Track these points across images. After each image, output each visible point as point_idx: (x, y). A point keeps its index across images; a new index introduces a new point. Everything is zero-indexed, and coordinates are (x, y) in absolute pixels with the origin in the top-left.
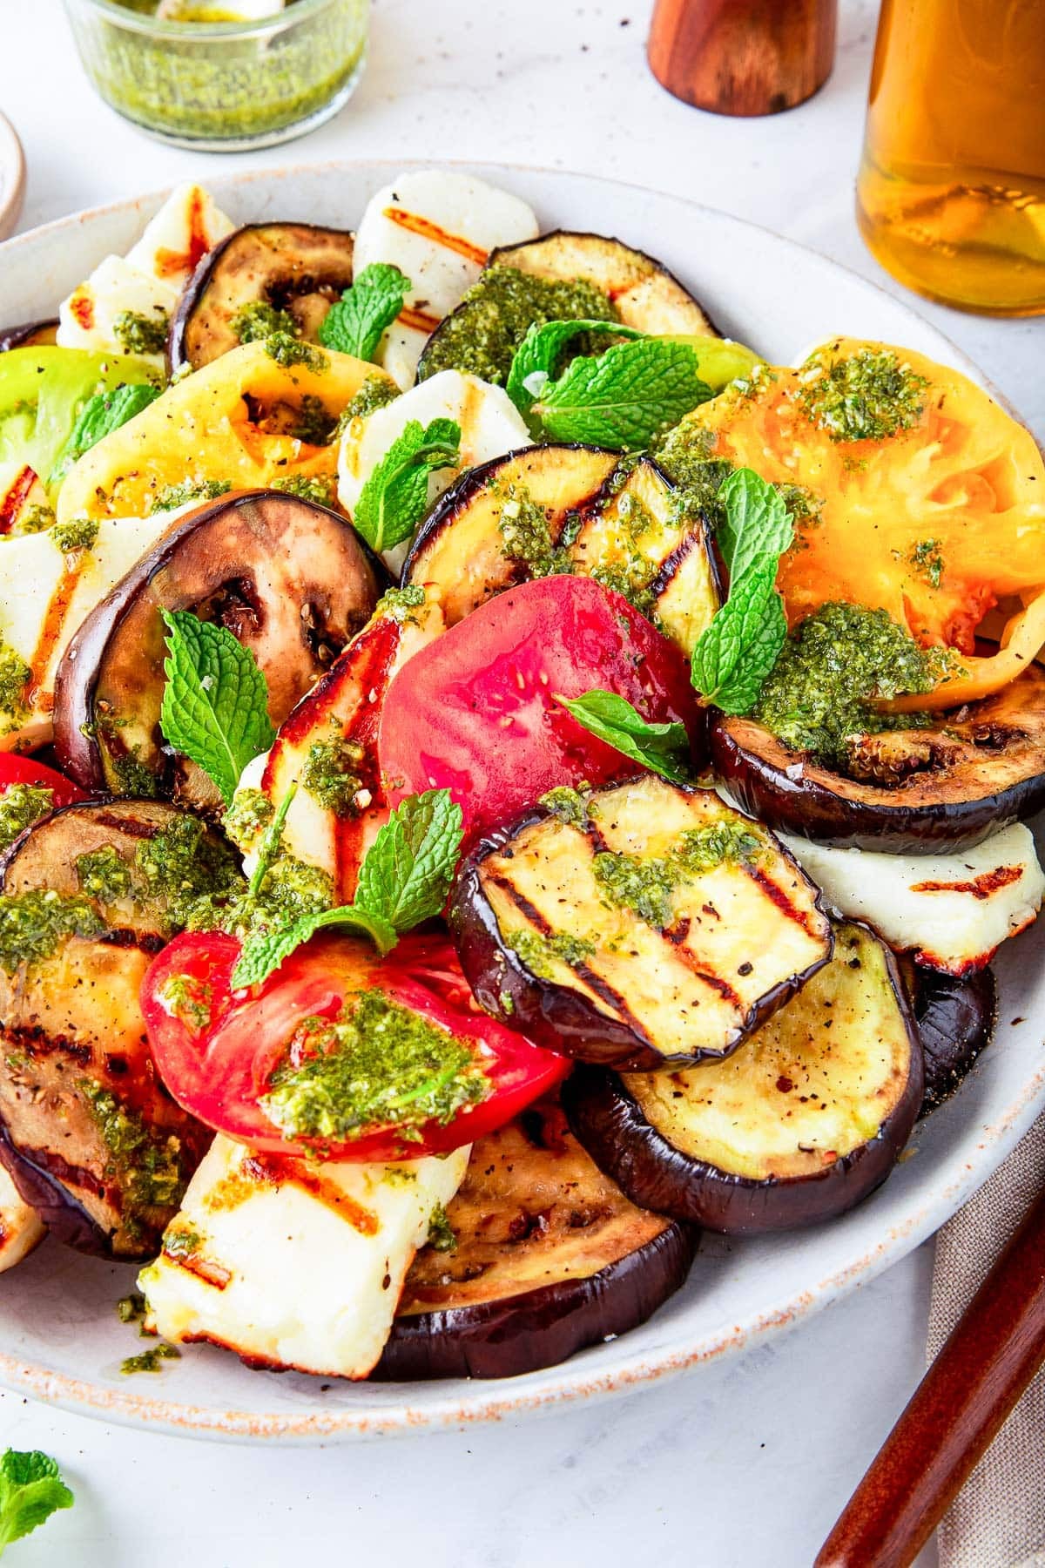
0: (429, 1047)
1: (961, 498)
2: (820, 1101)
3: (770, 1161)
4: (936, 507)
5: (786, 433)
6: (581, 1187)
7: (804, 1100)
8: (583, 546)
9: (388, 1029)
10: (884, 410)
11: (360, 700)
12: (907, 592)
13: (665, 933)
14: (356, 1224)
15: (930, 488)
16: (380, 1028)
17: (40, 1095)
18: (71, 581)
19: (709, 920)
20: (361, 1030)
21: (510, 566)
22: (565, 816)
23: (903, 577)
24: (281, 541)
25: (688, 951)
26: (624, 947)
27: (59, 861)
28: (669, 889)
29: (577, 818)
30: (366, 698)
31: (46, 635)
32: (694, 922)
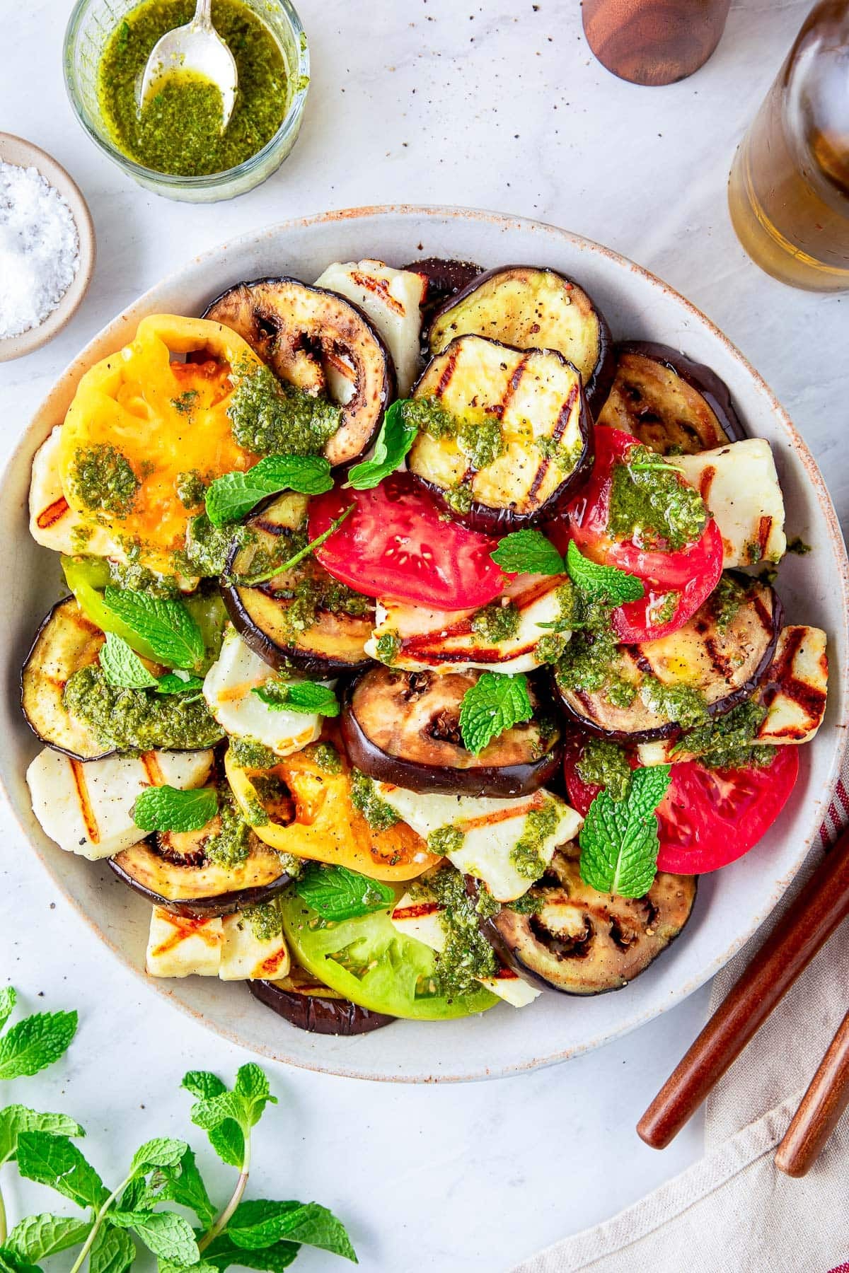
0: (623, 488)
1: (137, 401)
2: (538, 307)
3: (584, 314)
4: (151, 412)
5: (149, 515)
6: (616, 405)
7: (540, 316)
8: (287, 583)
9: (624, 513)
10: (109, 466)
11: (451, 639)
12: (209, 406)
13: (500, 417)
14: (711, 478)
15: (141, 421)
16: (626, 516)
17: (743, 644)
18: (475, 823)
19: (480, 401)
20: (632, 524)
21: (322, 615)
22: (469, 495)
23: (201, 412)
24: (392, 730)
25: (504, 400)
26: (524, 428)
27: (632, 714)
28: (476, 427)
29: (465, 489)
30: (447, 637)
31: (508, 817)
32: (485, 407)
